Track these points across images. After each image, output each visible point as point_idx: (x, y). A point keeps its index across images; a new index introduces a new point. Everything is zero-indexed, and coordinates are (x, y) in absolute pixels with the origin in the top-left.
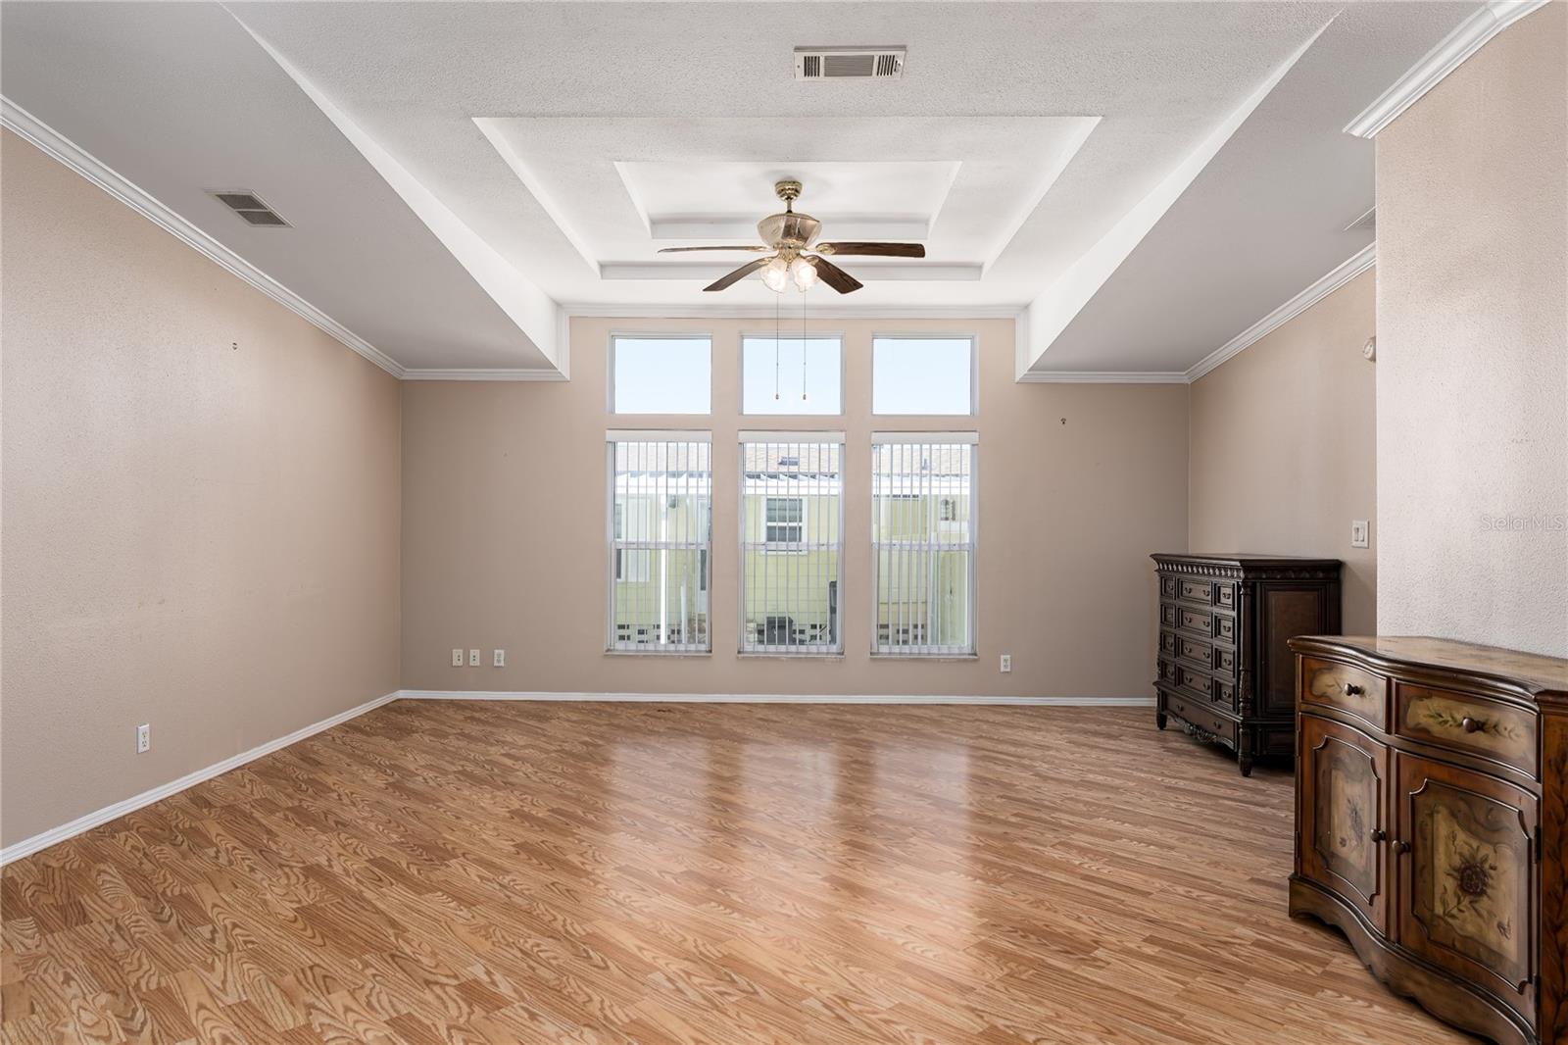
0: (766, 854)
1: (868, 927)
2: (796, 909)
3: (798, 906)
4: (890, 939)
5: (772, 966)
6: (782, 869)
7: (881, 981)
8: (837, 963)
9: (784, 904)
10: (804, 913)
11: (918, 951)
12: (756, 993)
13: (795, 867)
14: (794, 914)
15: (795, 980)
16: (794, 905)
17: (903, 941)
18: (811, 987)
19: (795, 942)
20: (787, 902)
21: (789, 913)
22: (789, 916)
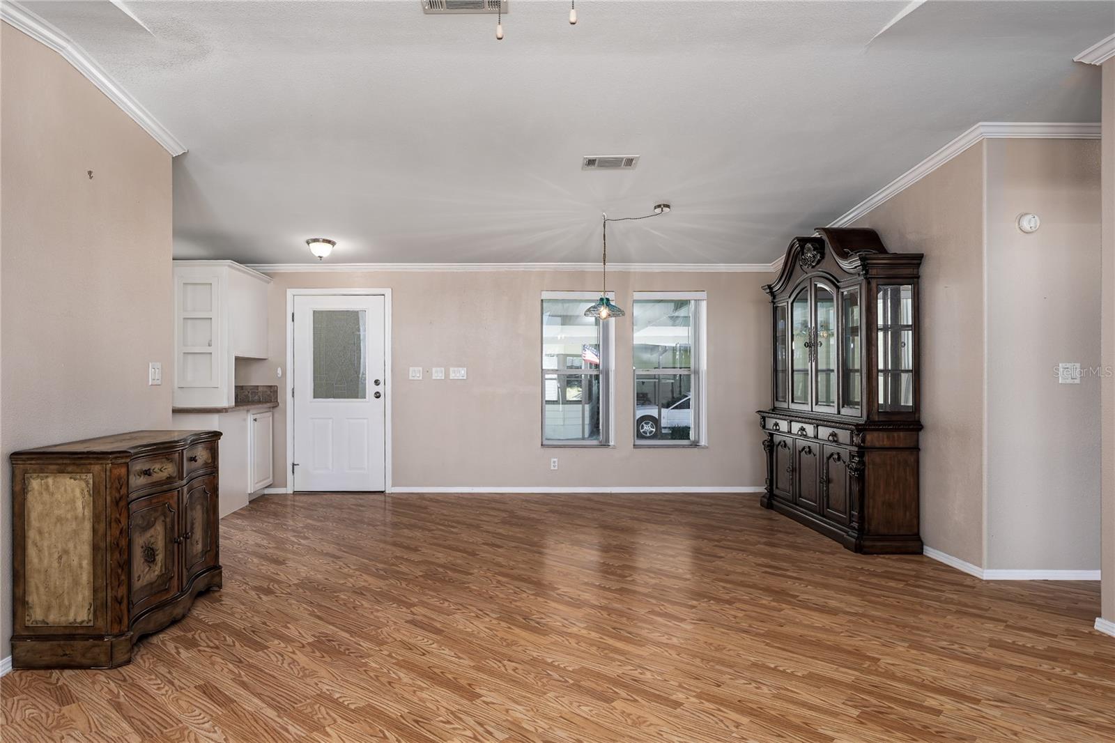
0: (540, 730)
1: (453, 654)
2: (504, 666)
3: (503, 669)
4: (440, 647)
5: (517, 631)
6: (520, 708)
7: (455, 625)
8: (478, 633)
9: (515, 670)
10: (498, 663)
11: (426, 640)
12: (524, 619)
13: (507, 711)
14: (506, 662)
15: (503, 624)
16: (506, 670)
17: (433, 646)
18: (495, 622)
19: (504, 643)
20: (513, 673)
21: (509, 663)
22: (509, 660)
